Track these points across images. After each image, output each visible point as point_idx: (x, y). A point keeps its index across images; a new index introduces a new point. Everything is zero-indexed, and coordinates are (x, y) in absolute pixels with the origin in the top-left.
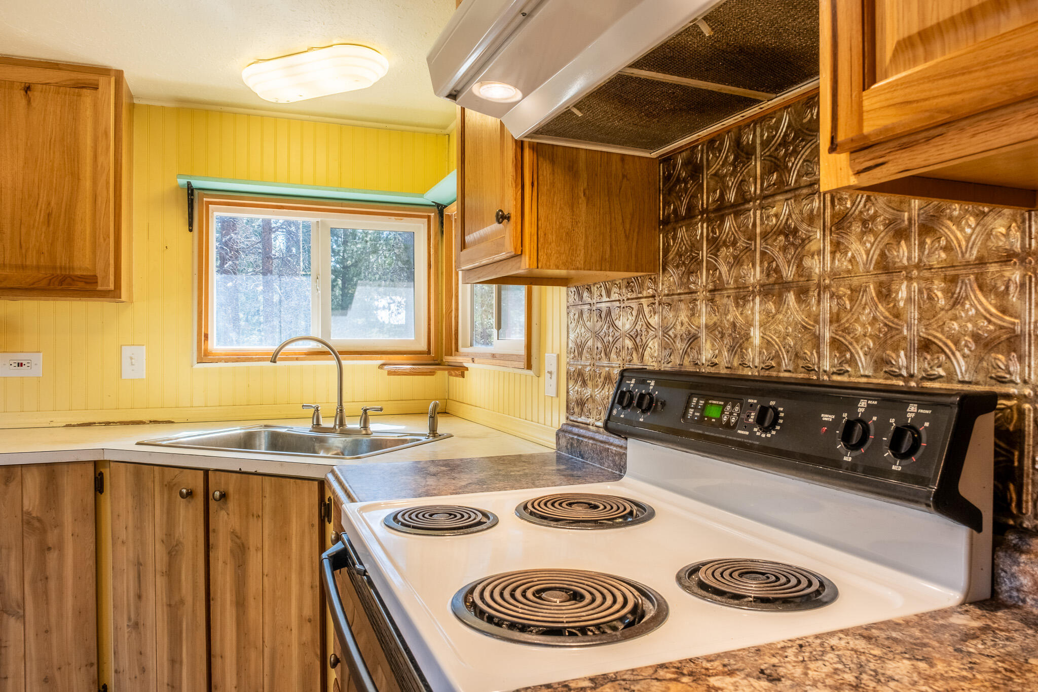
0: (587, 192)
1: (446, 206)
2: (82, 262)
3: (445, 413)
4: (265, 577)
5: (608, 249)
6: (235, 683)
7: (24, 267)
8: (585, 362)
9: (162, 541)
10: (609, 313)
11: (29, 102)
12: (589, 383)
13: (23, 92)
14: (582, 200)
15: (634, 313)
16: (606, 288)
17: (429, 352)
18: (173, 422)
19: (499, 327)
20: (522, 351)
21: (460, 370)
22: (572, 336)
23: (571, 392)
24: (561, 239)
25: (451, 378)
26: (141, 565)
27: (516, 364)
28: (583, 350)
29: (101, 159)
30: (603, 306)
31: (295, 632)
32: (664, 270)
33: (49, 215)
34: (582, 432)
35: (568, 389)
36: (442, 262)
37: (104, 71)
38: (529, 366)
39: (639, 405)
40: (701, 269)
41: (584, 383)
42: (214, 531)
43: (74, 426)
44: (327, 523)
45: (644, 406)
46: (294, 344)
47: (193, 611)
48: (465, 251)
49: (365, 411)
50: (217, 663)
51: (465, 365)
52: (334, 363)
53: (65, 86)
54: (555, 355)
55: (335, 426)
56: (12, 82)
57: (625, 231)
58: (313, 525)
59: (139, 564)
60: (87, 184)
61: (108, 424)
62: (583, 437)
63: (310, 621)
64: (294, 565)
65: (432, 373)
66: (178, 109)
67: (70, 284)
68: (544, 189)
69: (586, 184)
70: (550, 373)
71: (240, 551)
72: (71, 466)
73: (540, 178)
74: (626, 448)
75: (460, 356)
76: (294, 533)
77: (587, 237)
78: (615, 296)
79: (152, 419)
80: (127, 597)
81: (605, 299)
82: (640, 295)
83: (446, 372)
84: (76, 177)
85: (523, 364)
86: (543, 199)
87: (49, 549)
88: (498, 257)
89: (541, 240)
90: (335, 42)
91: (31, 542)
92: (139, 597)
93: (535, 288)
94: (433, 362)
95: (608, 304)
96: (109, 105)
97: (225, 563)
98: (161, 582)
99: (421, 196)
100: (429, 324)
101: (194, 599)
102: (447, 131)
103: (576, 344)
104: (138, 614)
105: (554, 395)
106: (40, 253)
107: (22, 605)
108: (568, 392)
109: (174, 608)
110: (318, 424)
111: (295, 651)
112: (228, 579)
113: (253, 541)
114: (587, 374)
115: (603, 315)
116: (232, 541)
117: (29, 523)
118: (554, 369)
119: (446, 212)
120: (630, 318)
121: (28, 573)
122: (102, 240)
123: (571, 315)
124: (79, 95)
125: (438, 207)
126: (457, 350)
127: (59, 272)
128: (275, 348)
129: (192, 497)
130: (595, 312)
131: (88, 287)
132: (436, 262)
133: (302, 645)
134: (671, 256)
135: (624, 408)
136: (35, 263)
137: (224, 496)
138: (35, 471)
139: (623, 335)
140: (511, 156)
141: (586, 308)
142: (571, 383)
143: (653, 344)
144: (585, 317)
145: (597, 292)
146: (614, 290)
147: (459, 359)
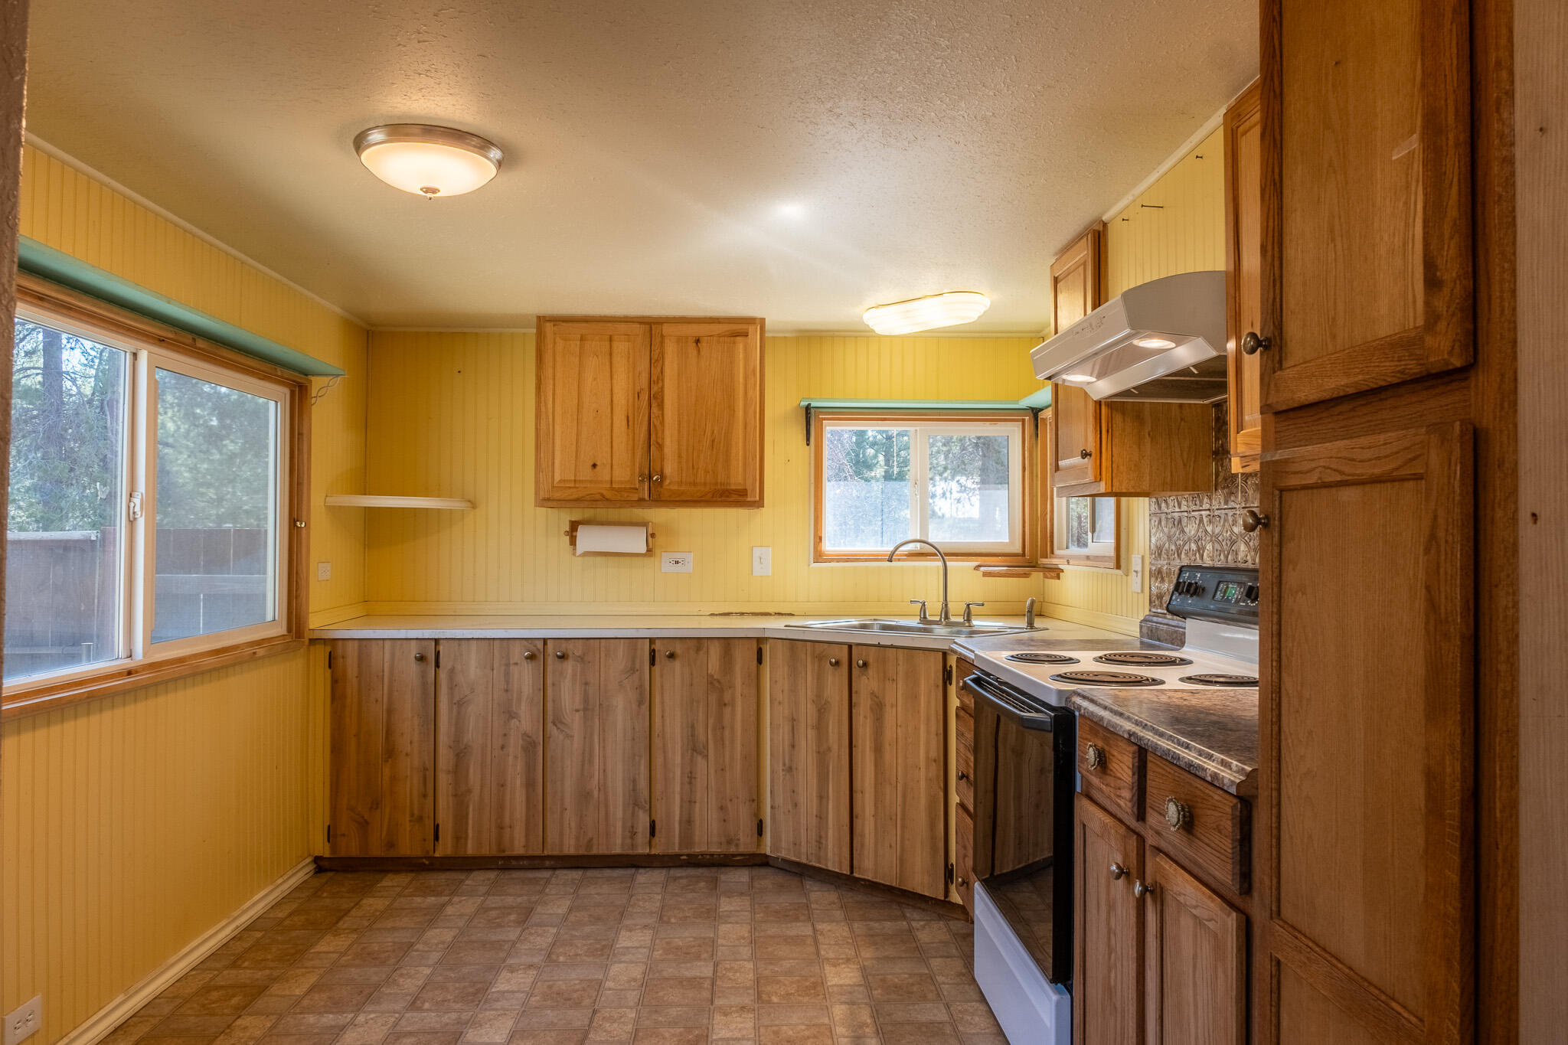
0: (1151, 433)
1: (1041, 410)
2: (736, 480)
3: (1040, 615)
4: (898, 728)
5: (1169, 474)
6: (873, 813)
7: (695, 484)
8: (1162, 563)
9: (813, 701)
10: (1180, 521)
11: (699, 351)
12: (1166, 579)
13: (694, 344)
14: (1148, 439)
15: (1197, 522)
16: (1178, 501)
17: (1023, 554)
18: (793, 615)
19: (1093, 531)
20: (1112, 553)
21: (1056, 572)
22: (1153, 540)
23: (1153, 588)
24: (1131, 470)
25: (1046, 580)
26: (795, 720)
27: (1107, 564)
28: (1161, 551)
29: (750, 393)
30: (1176, 515)
31: (923, 770)
32: (1216, 490)
33: (713, 441)
34: (1160, 620)
35: (1150, 585)
36: (1037, 465)
37: (751, 321)
38: (1118, 567)
39: (1188, 591)
40: (1237, 492)
41: (1163, 581)
42: (856, 692)
43: (717, 615)
44: (948, 685)
45: (1191, 592)
46: (905, 546)
47: (839, 756)
48: (1058, 473)
49: (968, 605)
50: (857, 797)
51: (1061, 567)
52: (940, 564)
53: (724, 336)
54: (1140, 556)
55: (941, 619)
56: (687, 337)
57: (1183, 461)
58: (938, 686)
59: (793, 720)
60: (740, 414)
61: (742, 614)
62: (1161, 623)
63: (935, 761)
64: (922, 718)
65: (1026, 575)
66: (797, 338)
67: (728, 497)
68: (1117, 434)
69: (1150, 428)
70: (1136, 572)
71: (878, 708)
72: (741, 640)
73: (1114, 426)
74: (1185, 628)
75: (1055, 558)
76: (923, 692)
77: (1151, 467)
78: (1184, 508)
79: (777, 611)
80: (783, 747)
81: (1177, 509)
82: (1201, 508)
83: (1042, 573)
84: (732, 409)
85: (1112, 564)
86: (1116, 441)
87: (725, 705)
88: (1083, 481)
89: (1115, 471)
90: (945, 291)
91: (713, 698)
92: (793, 746)
93: (1124, 500)
94: (1027, 564)
95: (1180, 514)
96: (756, 348)
97: (865, 717)
98: (811, 733)
99: (1017, 402)
100: (1024, 527)
101: (839, 746)
102: (1041, 334)
103: (1157, 547)
104: (791, 760)
105: (1140, 591)
106: (706, 472)
107: (706, 747)
108: (1150, 588)
109: (822, 755)
110: (925, 617)
111: (923, 784)
112: (868, 730)
113: (889, 699)
114: (1165, 571)
115: (1176, 523)
116: (871, 699)
117: (711, 683)
118: (1139, 568)
119: (1041, 415)
120: (1194, 525)
121: (711, 722)
122: (751, 460)
123: (1153, 522)
124: (734, 343)
125: (1033, 411)
126: (1052, 552)
127: (719, 487)
128: (892, 549)
129: (838, 666)
130: (1170, 520)
131: (741, 499)
132: (1031, 465)
133: (929, 780)
134: (1220, 479)
135: (1180, 594)
136: (703, 481)
137: (865, 664)
138: (716, 643)
139: (1189, 539)
140: (1091, 407)
141: (1163, 516)
142: (1153, 579)
143: (1209, 547)
144: (1163, 523)
145: (1171, 504)
146: (1184, 503)
147: (1055, 561)
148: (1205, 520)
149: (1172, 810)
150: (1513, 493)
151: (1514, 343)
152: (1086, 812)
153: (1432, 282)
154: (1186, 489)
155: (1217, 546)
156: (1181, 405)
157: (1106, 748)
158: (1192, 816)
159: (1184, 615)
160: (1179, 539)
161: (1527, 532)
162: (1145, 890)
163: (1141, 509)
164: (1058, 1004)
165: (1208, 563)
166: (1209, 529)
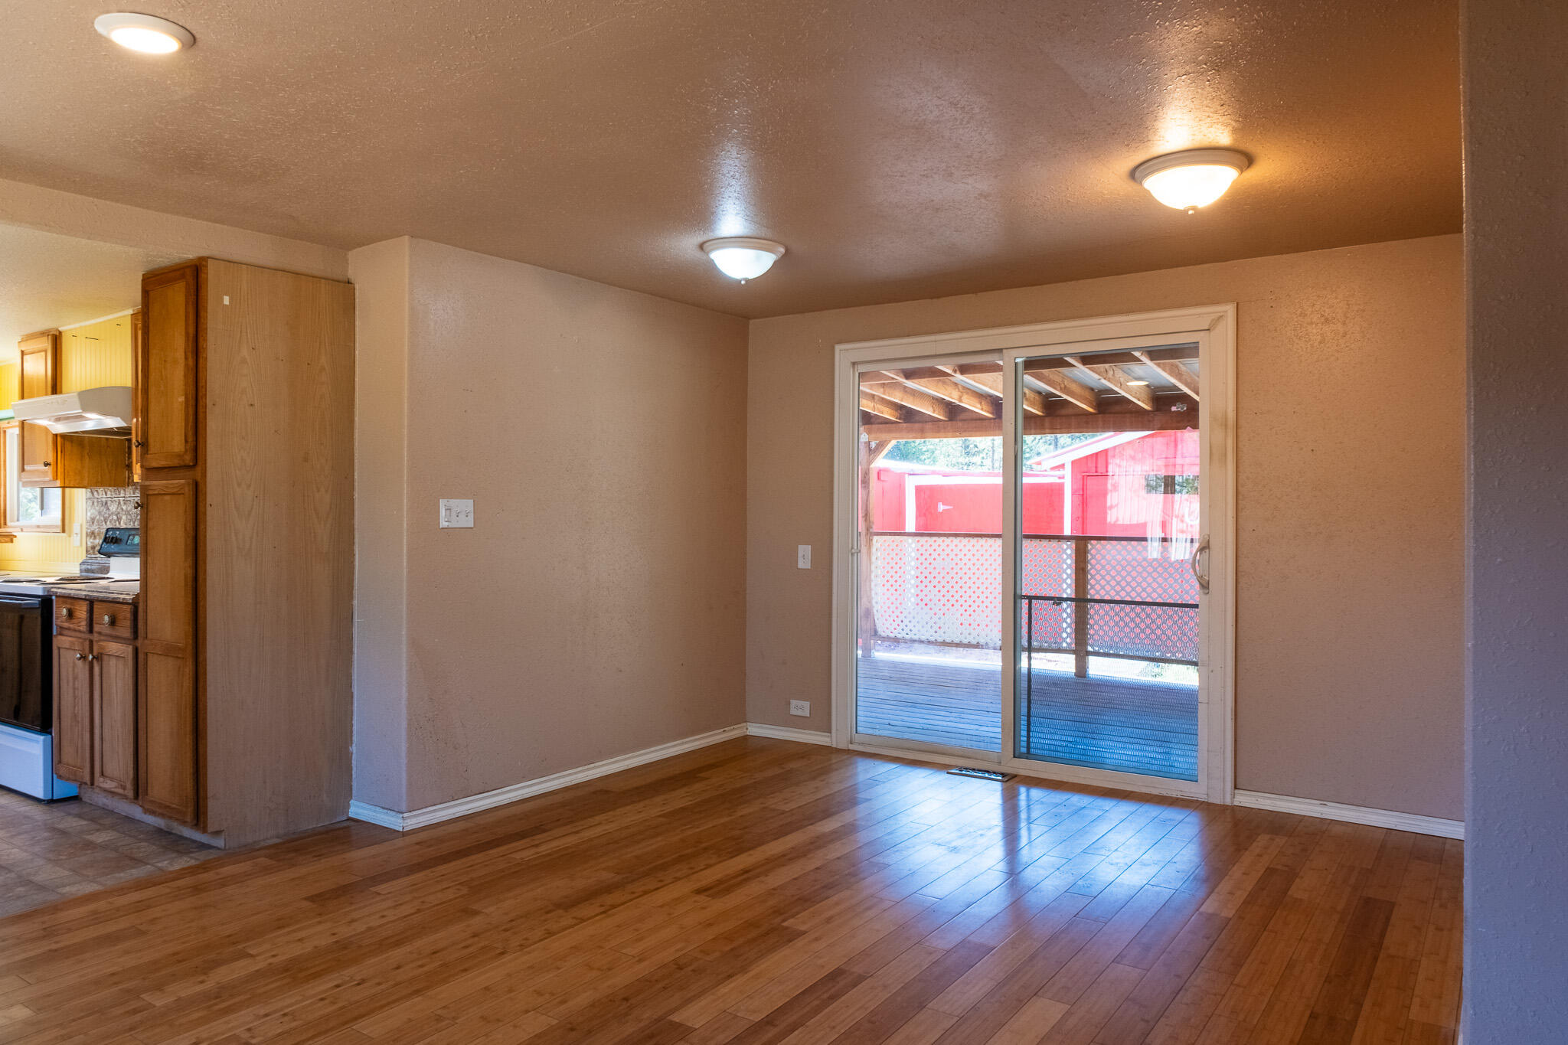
0: (89, 454)
8: (95, 527)
10: (106, 503)
20: (59, 523)
21: (9, 538)
22: (89, 514)
23: (89, 543)
24: (76, 473)
27: (54, 530)
28: (94, 520)
30: (104, 500)
32: (128, 486)
35: (87, 540)
38: (63, 531)
39: (111, 541)
40: (135, 489)
41: (95, 538)
45: (114, 542)
48: (23, 473)
51: (14, 534)
54: (79, 524)
62: (94, 561)
68: (67, 453)
69: (88, 451)
70: (76, 534)
74: (110, 563)
75: (9, 528)
77: (89, 471)
78: (109, 496)
81: (104, 496)
85: (59, 529)
86: (67, 457)
88: (41, 479)
89: (65, 473)
93: (67, 489)
103: (91, 518)
105: (79, 545)
108: (87, 542)
115: (103, 504)
118: (78, 531)
120: (115, 505)
123: (88, 503)
126: (5, 524)
130: (100, 502)
135: (106, 544)
139: (112, 513)
140: (50, 439)
141: (95, 500)
142: (88, 538)
143: (124, 517)
144: (96, 504)
145: (101, 493)
146: (109, 493)
147: (8, 530)
148: (122, 503)
149: (106, 618)
150: (205, 499)
151: (206, 460)
152: (60, 642)
153: (186, 441)
154: (110, 486)
155: (129, 517)
156: (107, 439)
157: (72, 607)
158: (115, 618)
159: (109, 555)
160: (106, 513)
161: (208, 508)
162: (94, 657)
163: (80, 496)
164: (44, 741)
165: (123, 526)
166: (124, 508)
